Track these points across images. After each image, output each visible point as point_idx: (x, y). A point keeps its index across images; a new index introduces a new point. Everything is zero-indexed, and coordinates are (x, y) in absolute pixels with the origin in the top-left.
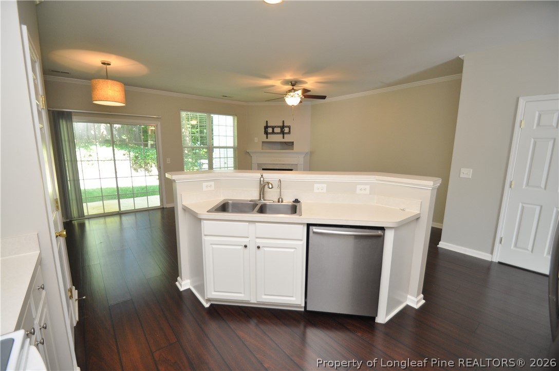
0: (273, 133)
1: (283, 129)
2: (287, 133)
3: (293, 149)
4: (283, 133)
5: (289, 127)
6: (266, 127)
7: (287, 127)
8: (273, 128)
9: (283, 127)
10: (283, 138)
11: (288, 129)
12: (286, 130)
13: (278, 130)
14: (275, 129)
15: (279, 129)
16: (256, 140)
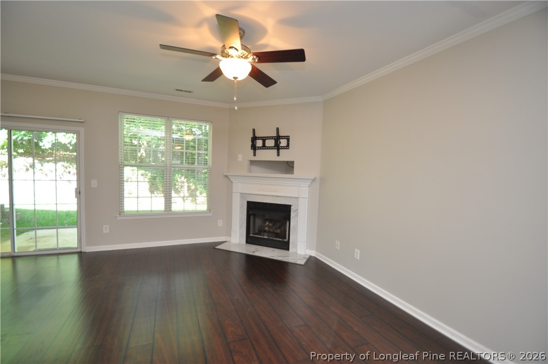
0: (264, 147)
1: (279, 141)
2: (284, 148)
3: (293, 173)
4: (277, 147)
5: (288, 138)
6: (254, 139)
7: (284, 137)
8: (264, 139)
9: (277, 138)
10: (278, 155)
11: (286, 140)
12: (283, 143)
13: (270, 143)
14: (267, 141)
15: (273, 141)
16: (240, 157)
